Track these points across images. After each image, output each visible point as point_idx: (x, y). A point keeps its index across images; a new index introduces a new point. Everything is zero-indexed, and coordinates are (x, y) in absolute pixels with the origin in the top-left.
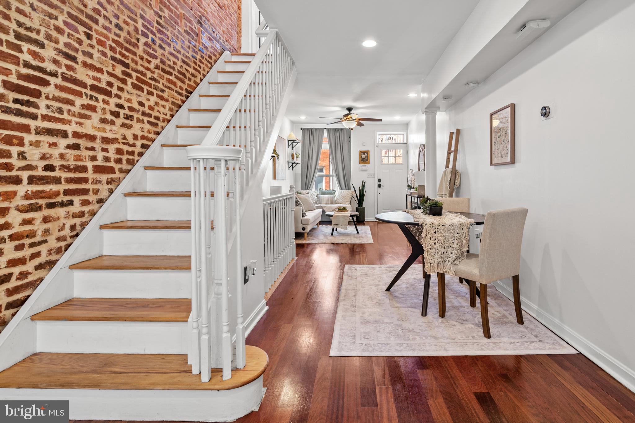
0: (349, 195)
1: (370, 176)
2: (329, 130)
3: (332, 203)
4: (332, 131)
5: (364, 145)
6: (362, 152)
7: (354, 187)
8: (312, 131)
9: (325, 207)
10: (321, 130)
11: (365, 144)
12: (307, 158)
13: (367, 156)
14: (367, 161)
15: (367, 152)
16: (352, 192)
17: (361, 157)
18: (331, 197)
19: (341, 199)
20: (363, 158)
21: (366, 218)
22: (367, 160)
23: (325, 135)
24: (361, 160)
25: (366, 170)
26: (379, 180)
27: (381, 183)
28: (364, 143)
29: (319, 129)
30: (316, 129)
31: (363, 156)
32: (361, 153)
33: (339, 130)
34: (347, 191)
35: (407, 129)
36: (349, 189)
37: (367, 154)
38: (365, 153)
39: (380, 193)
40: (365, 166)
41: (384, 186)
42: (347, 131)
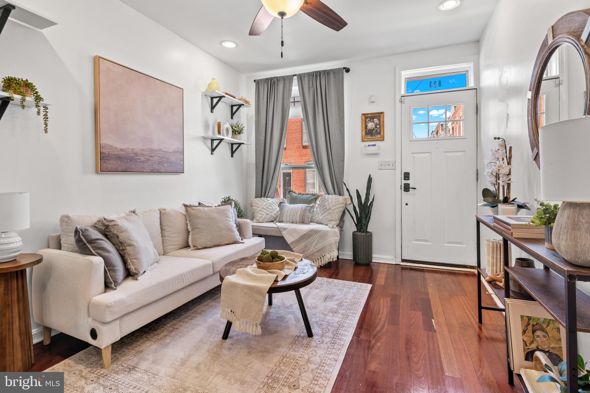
0: (339, 206)
1: (383, 166)
2: (301, 77)
3: (303, 222)
5: (373, 102)
6: (368, 117)
7: (348, 190)
8: (272, 82)
9: (285, 229)
10: (287, 80)
11: (373, 100)
12: (264, 135)
13: (380, 124)
14: (379, 136)
15: (379, 116)
16: (345, 199)
17: (366, 127)
18: (302, 208)
19: (322, 214)
20: (370, 130)
21: (374, 255)
22: (380, 133)
23: (295, 90)
24: (367, 134)
25: (376, 154)
26: (407, 176)
27: (411, 182)
28: (372, 96)
29: (284, 78)
30: (277, 78)
31: (371, 125)
32: (366, 118)
33: (320, 76)
34: (337, 196)
35: (478, 53)
36: (340, 194)
37: (379, 120)
38: (375, 117)
39: (407, 204)
40: (375, 145)
41: (416, 189)
42: (335, 77)
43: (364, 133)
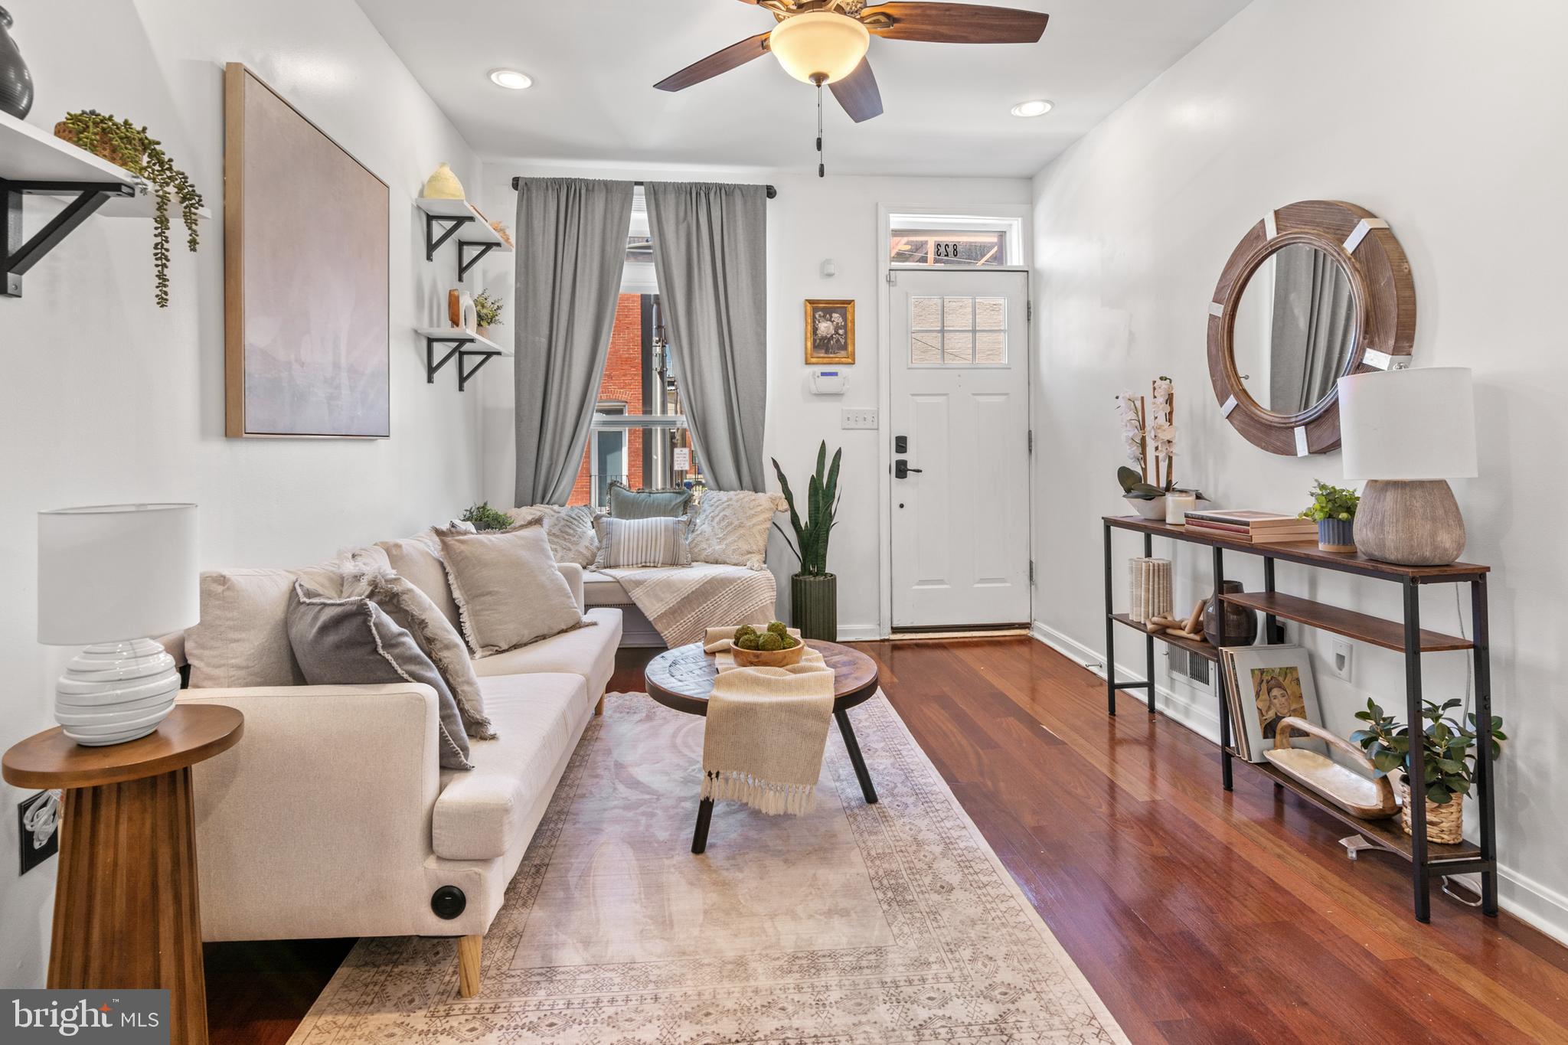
0: (762, 517)
1: (857, 423)
2: (656, 191)
3: (674, 562)
4: (671, 199)
5: (830, 275)
6: (820, 309)
7: (782, 478)
8: (572, 191)
9: (638, 583)
10: (619, 192)
11: (831, 269)
12: (545, 331)
13: (845, 327)
14: (843, 353)
15: (843, 307)
16: (773, 500)
17: (815, 330)
18: (666, 528)
19: (721, 540)
20: (823, 339)
21: (839, 627)
22: (845, 347)
23: (639, 220)
24: (817, 346)
25: (837, 395)
26: (901, 444)
27: (911, 458)
28: (828, 262)
29: (608, 186)
30: (590, 186)
31: (825, 328)
32: (815, 310)
33: (707, 196)
34: (748, 495)
35: (1031, 202)
36: (757, 487)
37: (845, 319)
38: (834, 310)
39: (902, 506)
40: (835, 374)
41: (920, 471)
42: (745, 203)
43: (809, 344)
